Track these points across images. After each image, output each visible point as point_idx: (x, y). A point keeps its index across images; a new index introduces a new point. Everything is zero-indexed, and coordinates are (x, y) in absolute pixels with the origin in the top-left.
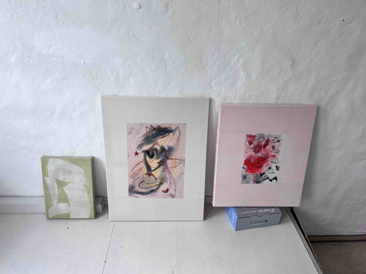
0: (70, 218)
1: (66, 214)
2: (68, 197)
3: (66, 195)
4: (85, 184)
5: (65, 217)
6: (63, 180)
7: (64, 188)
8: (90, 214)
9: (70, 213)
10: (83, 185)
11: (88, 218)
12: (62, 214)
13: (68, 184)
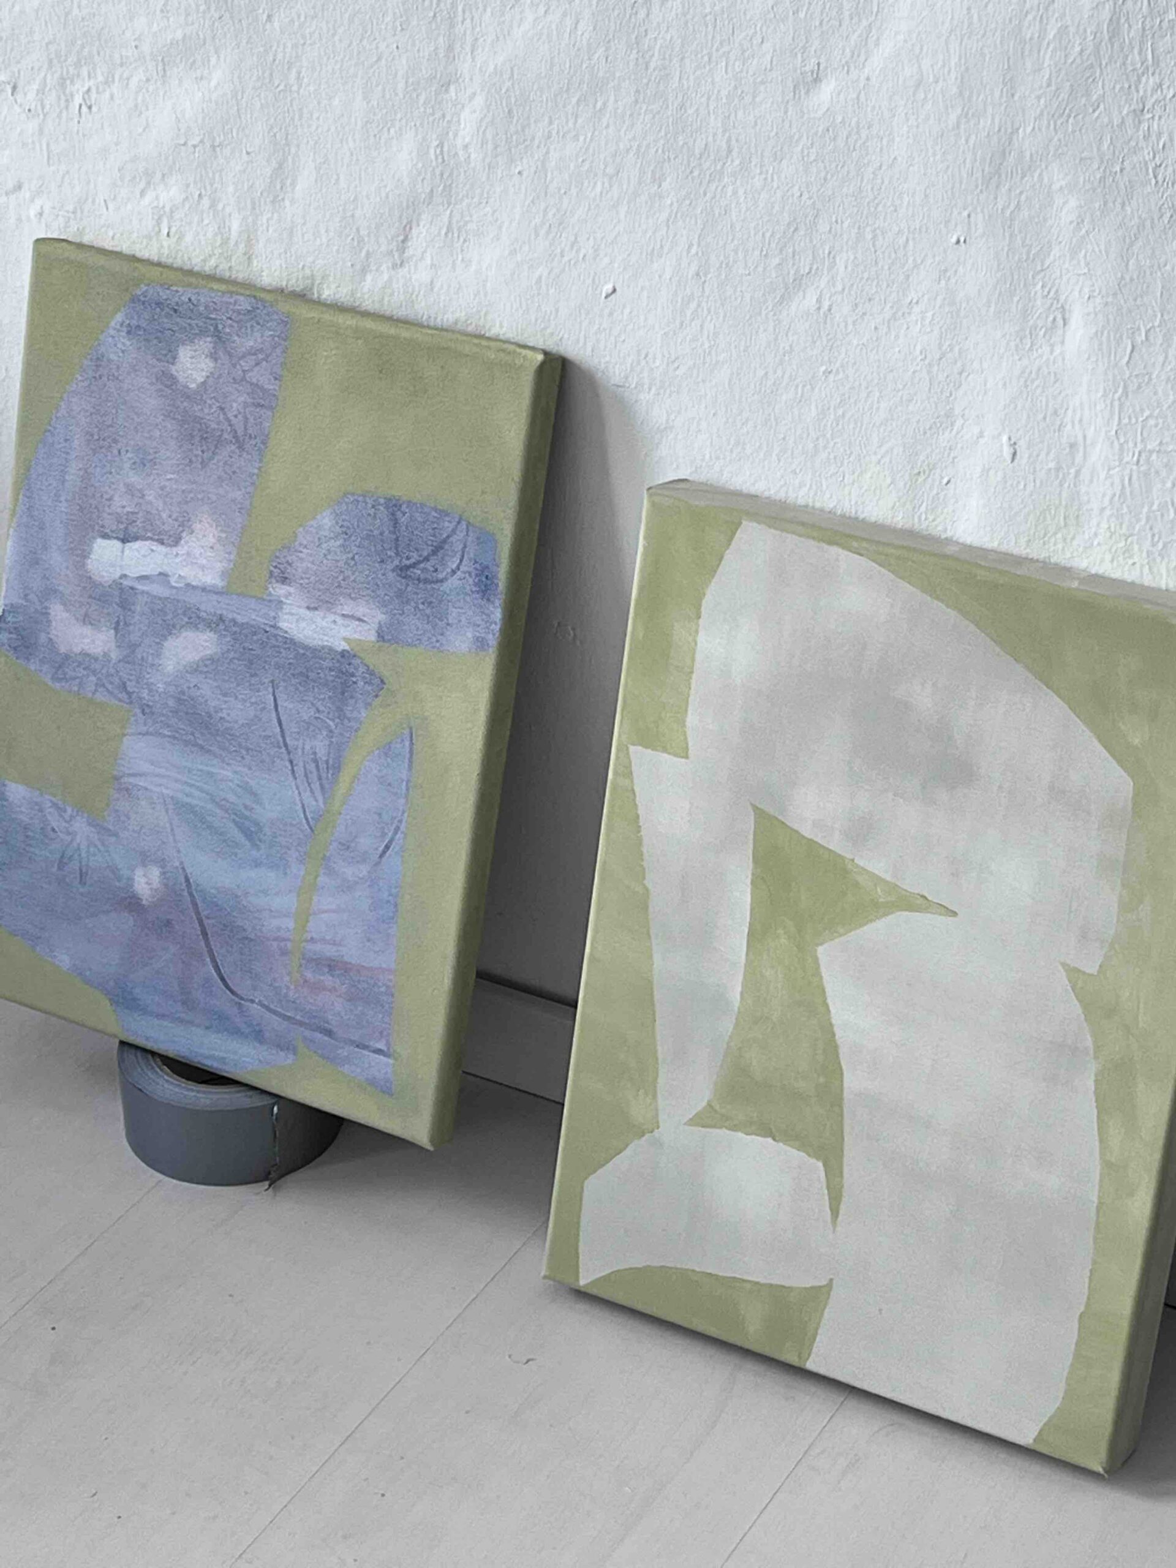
0: (810, 1365)
1: (777, 1294)
2: (853, 1081)
3: (831, 1047)
4: (1092, 969)
5: (753, 1334)
6: (835, 843)
7: (820, 950)
8: (1069, 1394)
9: (818, 1296)
10: (1073, 973)
11: (1026, 1438)
12: (732, 1282)
13: (879, 909)
